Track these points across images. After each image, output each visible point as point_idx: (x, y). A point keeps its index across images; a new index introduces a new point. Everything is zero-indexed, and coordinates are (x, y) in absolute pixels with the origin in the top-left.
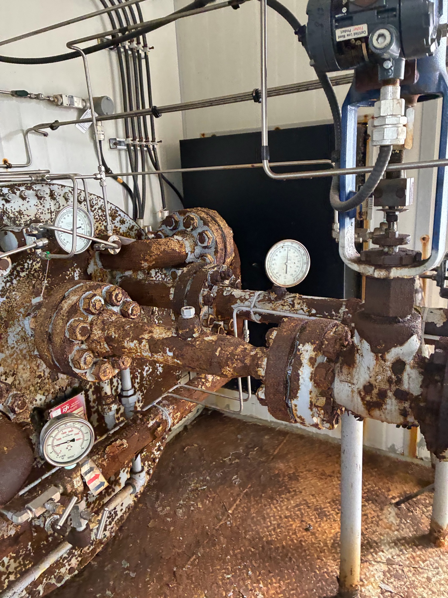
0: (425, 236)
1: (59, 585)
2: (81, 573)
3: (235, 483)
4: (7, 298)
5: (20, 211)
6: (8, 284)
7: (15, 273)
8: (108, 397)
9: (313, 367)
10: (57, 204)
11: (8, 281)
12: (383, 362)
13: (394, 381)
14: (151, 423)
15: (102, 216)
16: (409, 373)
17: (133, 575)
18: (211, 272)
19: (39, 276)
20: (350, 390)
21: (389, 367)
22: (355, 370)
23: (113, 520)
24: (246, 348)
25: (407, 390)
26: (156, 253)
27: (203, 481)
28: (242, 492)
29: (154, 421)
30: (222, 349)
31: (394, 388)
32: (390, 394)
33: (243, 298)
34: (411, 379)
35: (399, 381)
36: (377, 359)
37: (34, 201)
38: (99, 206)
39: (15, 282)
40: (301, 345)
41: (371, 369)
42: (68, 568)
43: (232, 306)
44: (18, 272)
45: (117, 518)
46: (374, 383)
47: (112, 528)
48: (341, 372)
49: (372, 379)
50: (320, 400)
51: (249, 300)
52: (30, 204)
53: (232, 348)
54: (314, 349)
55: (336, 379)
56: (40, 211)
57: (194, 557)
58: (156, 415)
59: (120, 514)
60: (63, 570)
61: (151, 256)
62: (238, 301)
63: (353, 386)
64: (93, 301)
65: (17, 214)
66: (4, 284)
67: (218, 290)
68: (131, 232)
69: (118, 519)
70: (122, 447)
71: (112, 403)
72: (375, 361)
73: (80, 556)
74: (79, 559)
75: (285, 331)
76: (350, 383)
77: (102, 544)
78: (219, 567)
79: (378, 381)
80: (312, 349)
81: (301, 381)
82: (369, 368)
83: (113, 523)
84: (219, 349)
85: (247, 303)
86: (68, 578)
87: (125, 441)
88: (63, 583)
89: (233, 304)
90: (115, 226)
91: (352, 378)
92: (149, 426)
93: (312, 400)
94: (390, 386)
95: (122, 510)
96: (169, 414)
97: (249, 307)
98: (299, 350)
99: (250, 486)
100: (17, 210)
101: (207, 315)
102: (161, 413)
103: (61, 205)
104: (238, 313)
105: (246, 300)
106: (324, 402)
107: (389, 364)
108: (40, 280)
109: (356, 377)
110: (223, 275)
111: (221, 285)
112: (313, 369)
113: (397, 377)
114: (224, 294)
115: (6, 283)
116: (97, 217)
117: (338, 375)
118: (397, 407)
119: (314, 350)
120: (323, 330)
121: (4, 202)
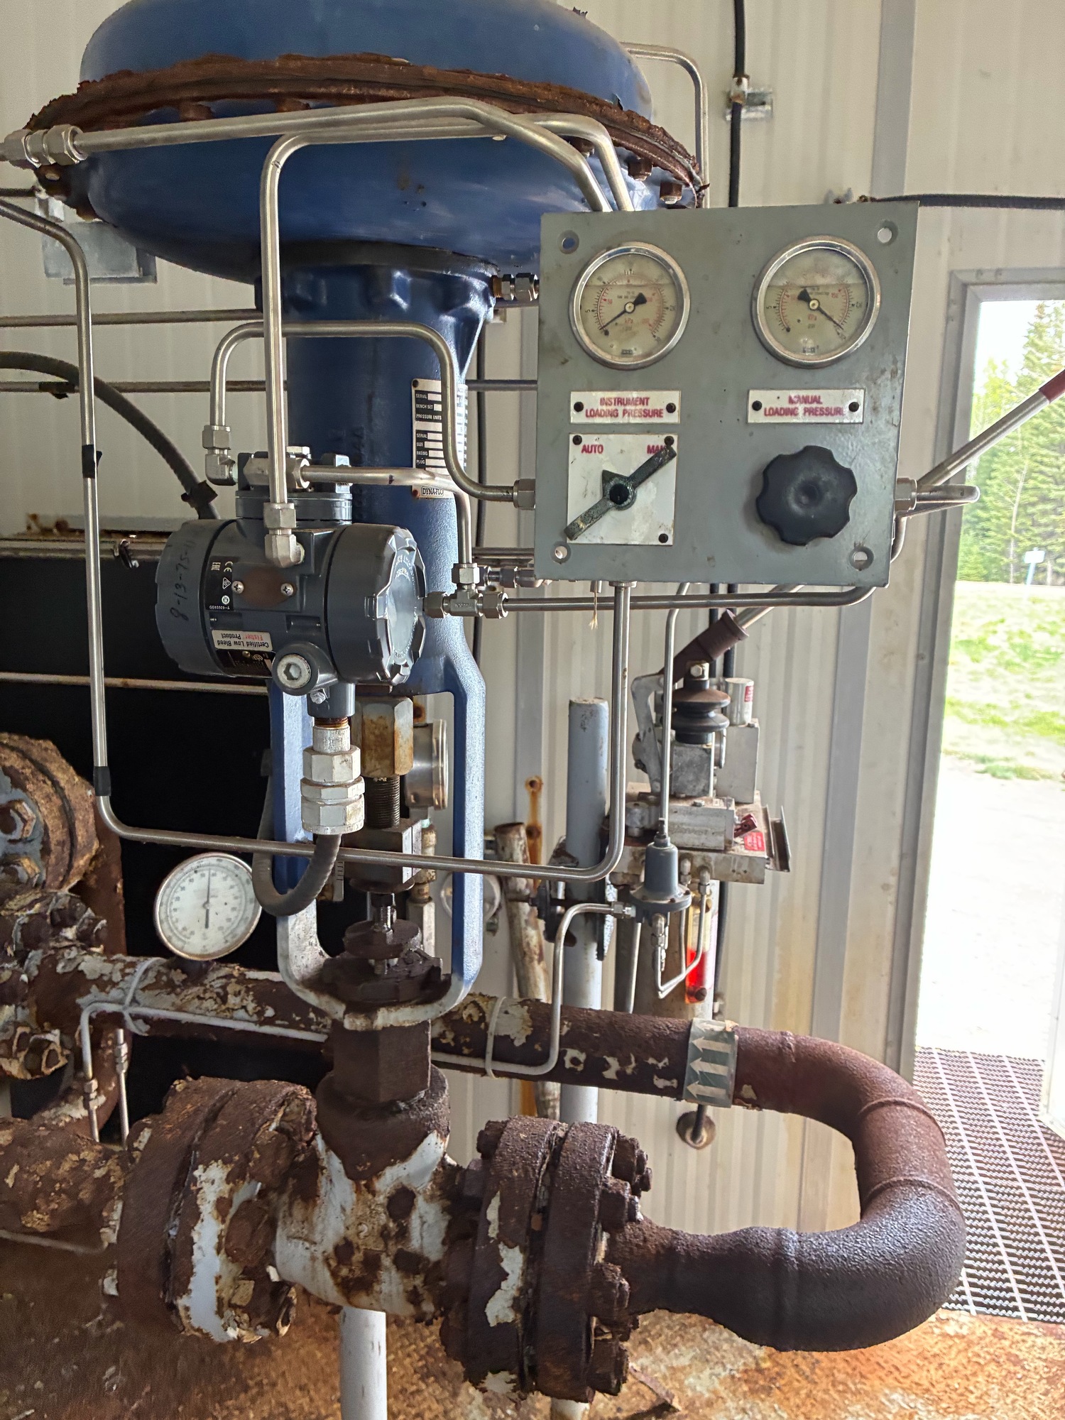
0: (534, 779)
3: (111, 1389)
9: (223, 1222)
12: (370, 1197)
13: (393, 1233)
16: (422, 1212)
18: (23, 918)
20: (308, 1254)
21: (381, 1205)
22: (317, 1210)
24: (83, 1161)
25: (419, 1251)
27: (24, 1396)
28: (126, 1409)
30: (21, 1169)
31: (393, 1249)
32: (386, 1261)
33: (105, 978)
34: (426, 1226)
35: (403, 1233)
36: (358, 1191)
40: (201, 1167)
41: (348, 1211)
43: (79, 1001)
46: (355, 1240)
48: (291, 1215)
49: (352, 1232)
50: (241, 1289)
51: (121, 985)
53: (48, 1163)
54: (228, 1175)
55: (279, 1232)
62: (94, 988)
63: (313, 1248)
67: (42, 961)
72: (354, 1195)
75: (170, 1130)
76: (306, 1240)
79: (362, 1235)
80: (225, 1177)
81: (197, 1256)
82: (343, 1210)
84: (15, 1169)
85: (115, 993)
89: (82, 995)
91: (312, 1228)
93: (223, 1295)
94: (386, 1245)
97: (121, 1002)
98: (195, 1180)
99: (148, 1389)
101: (11, 1028)
104: (94, 1016)
105: (114, 985)
106: (251, 1291)
107: (381, 1199)
109: (320, 1227)
110: (58, 919)
111: (52, 944)
112: (223, 1226)
113: (400, 1225)
114: (59, 969)
117: (285, 1223)
118: (401, 1288)
119: (228, 1181)
120: (253, 1124)
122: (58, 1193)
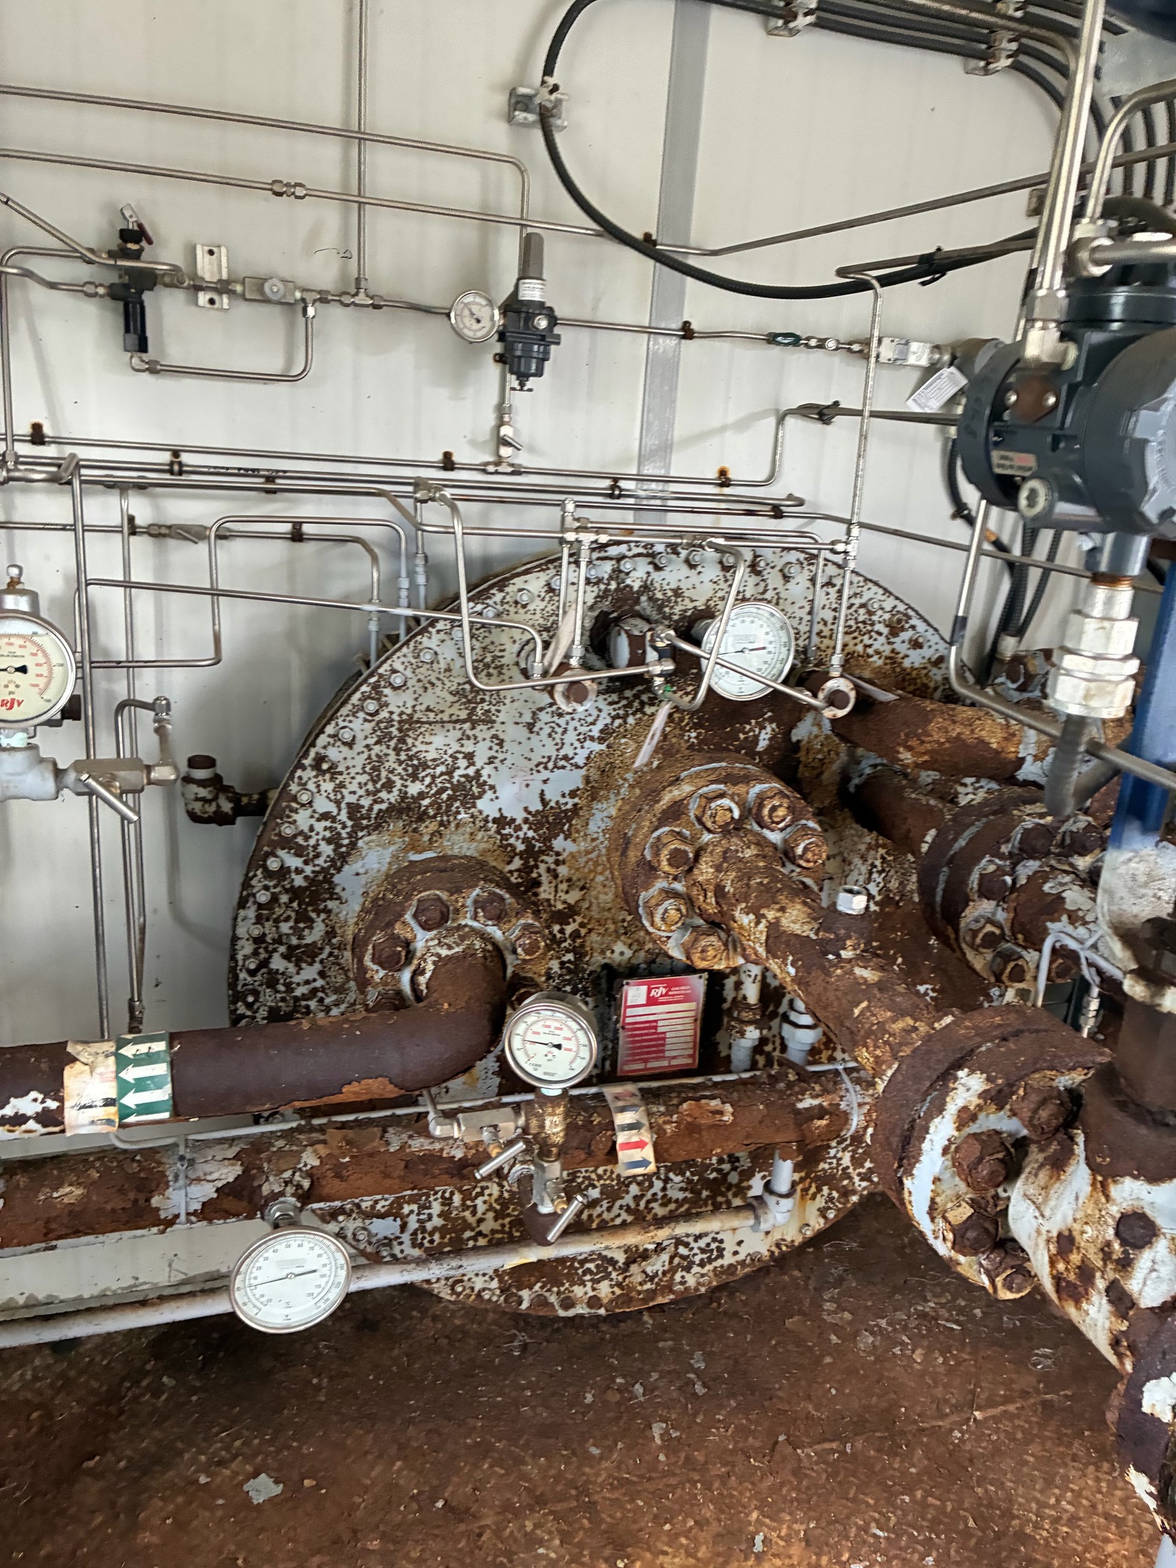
1: (562, 1313)
2: (613, 1319)
3: (1035, 1365)
4: (609, 747)
5: (679, 588)
6: (618, 722)
7: (636, 704)
8: (749, 1007)
9: (958, 1129)
10: (762, 584)
11: (617, 717)
12: (1103, 1200)
13: (1115, 1257)
14: (807, 1102)
15: (864, 622)
16: (1159, 1258)
17: (699, 1389)
18: (1029, 823)
19: (681, 720)
20: (1035, 1223)
21: (1113, 1217)
22: (1057, 1185)
23: (710, 1260)
24: (915, 1029)
25: (1135, 1296)
26: (936, 737)
27: (961, 1311)
28: (1038, 1392)
29: (816, 1102)
30: (868, 1007)
31: (1111, 1275)
32: (1101, 1284)
33: (1081, 914)
34: (1154, 1275)
35: (1125, 1264)
36: (1093, 1184)
37: (712, 572)
38: (863, 601)
39: (631, 720)
40: (966, 1070)
41: (1081, 1201)
42: (591, 1294)
43: (1049, 924)
44: (642, 704)
45: (719, 1262)
46: (1078, 1238)
47: (703, 1276)
48: (1036, 1175)
49: (1077, 1227)
50: (960, 1210)
51: (1091, 926)
52: (702, 577)
53: (889, 1014)
54: (985, 1091)
55: (1020, 1183)
56: (720, 594)
57: (834, 1445)
58: (825, 1091)
59: (728, 1260)
60: (578, 1291)
61: (923, 742)
62: (1065, 918)
63: (1040, 1220)
64: (713, 805)
65: (670, 593)
66: (609, 721)
67: (1036, 872)
68: (935, 670)
69: (722, 1266)
70: (718, 1117)
71: (750, 1023)
72: (1089, 1189)
73: (619, 1285)
74: (618, 1291)
75: (967, 1028)
76: (1038, 1208)
77: (671, 1291)
78: (871, 1502)
79: (1085, 1236)
80: (981, 1090)
81: (926, 1146)
82: (1077, 1198)
83: (709, 1267)
84: (864, 1004)
85: (1081, 931)
86: (581, 1311)
87: (728, 1108)
88: (571, 1313)
89: (1053, 921)
90: (893, 651)
91: (1046, 1199)
92: (800, 1106)
93: (938, 1200)
94: (1105, 1265)
95: (736, 1253)
96: (860, 1105)
97: (1081, 942)
98: (956, 1079)
99: (1069, 1393)
100: (673, 586)
101: (983, 921)
102: (842, 1093)
103: (770, 587)
104: (1058, 945)
105: (1085, 923)
106: (965, 1217)
107: (1115, 1210)
108: (682, 729)
109: (1052, 1203)
110: (1068, 841)
111: (1053, 862)
112: (956, 1134)
113: (1125, 1252)
114: (1046, 888)
115: (614, 718)
116: (852, 623)
117: (1027, 1179)
118: (1107, 1324)
119: (980, 1096)
120: (1035, 1063)
121: (650, 568)
122: (885, 1043)
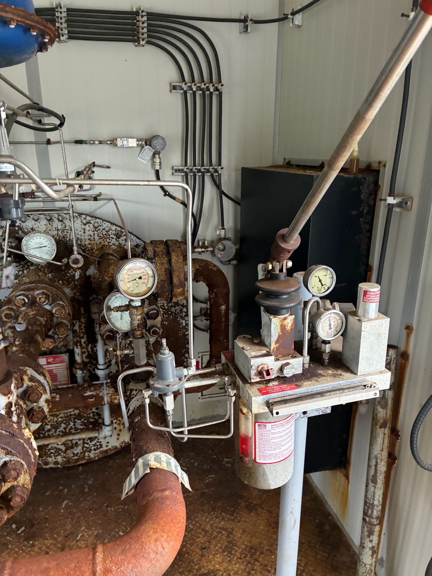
1: (45, 467)
8: (78, 364)
14: (88, 393)
15: (106, 235)
17: (86, 490)
19: (44, 270)
29: (91, 393)
37: (44, 222)
38: (103, 227)
39: (25, 272)
42: (55, 460)
52: (40, 224)
56: (49, 229)
58: (95, 390)
60: (50, 459)
68: (137, 249)
70: (54, 399)
74: (65, 459)
86: (52, 466)
87: (58, 396)
92: (85, 395)
95: (107, 446)
100: (31, 227)
102: (101, 390)
